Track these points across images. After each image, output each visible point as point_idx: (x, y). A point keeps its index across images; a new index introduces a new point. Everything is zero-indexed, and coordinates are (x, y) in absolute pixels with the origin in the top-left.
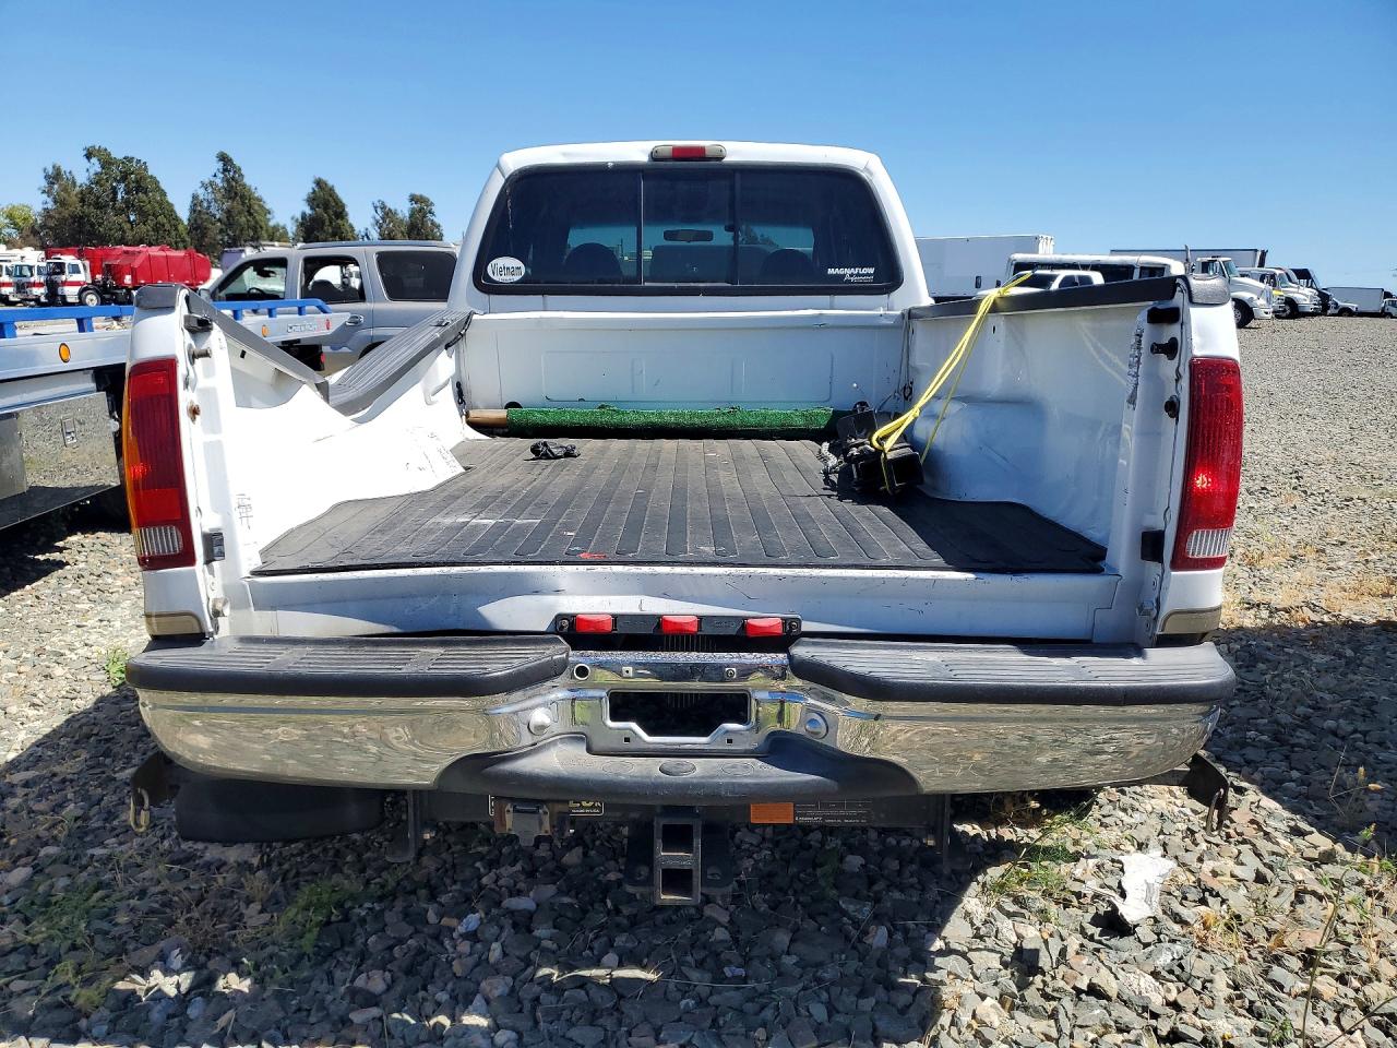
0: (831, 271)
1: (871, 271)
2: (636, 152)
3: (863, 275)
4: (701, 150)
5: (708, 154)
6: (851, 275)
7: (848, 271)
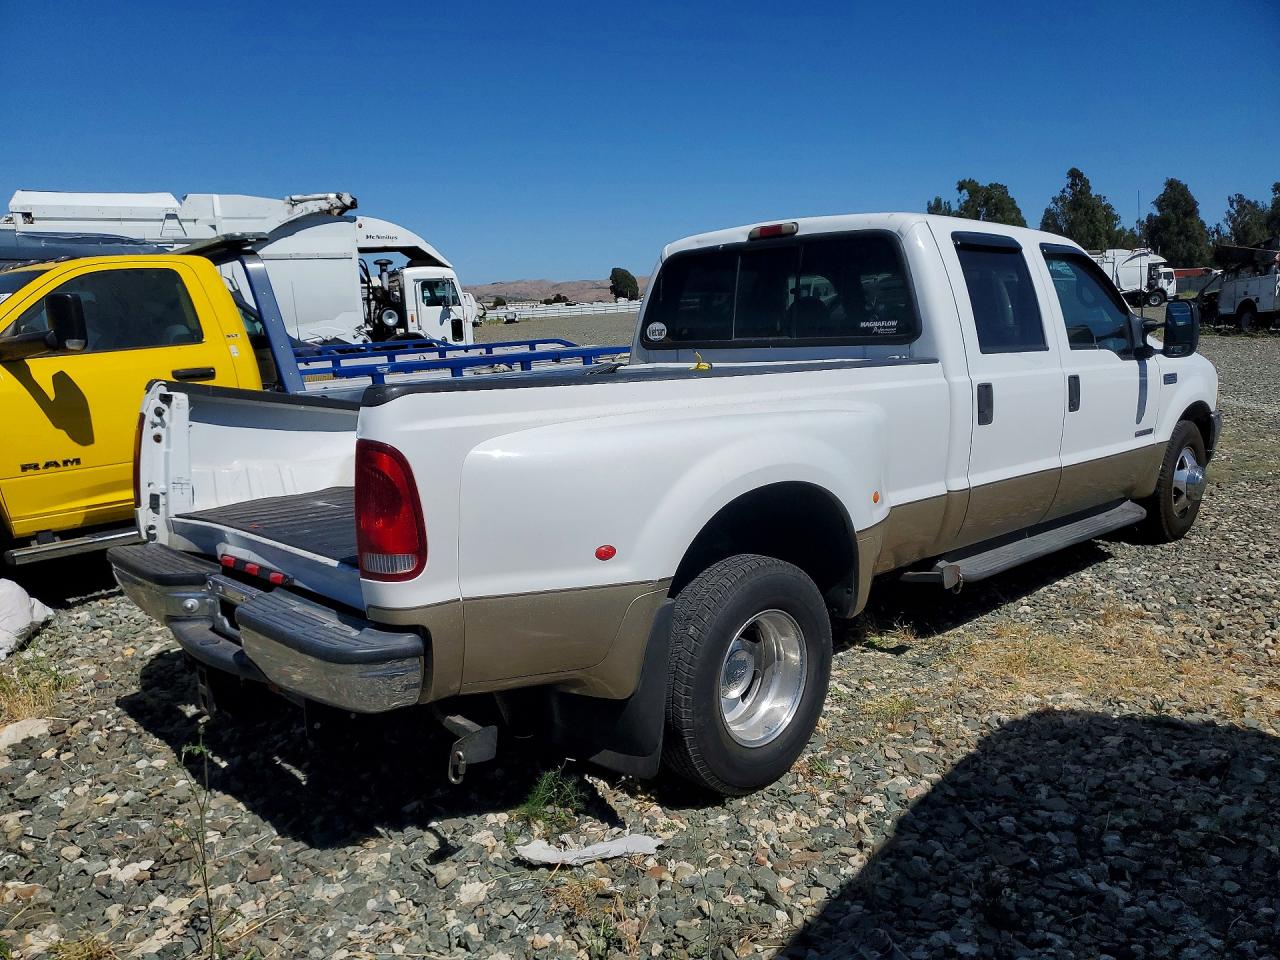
0: (863, 324)
1: (894, 323)
2: (738, 234)
3: (888, 327)
4: (779, 227)
5: (784, 231)
6: (879, 327)
7: (876, 324)
